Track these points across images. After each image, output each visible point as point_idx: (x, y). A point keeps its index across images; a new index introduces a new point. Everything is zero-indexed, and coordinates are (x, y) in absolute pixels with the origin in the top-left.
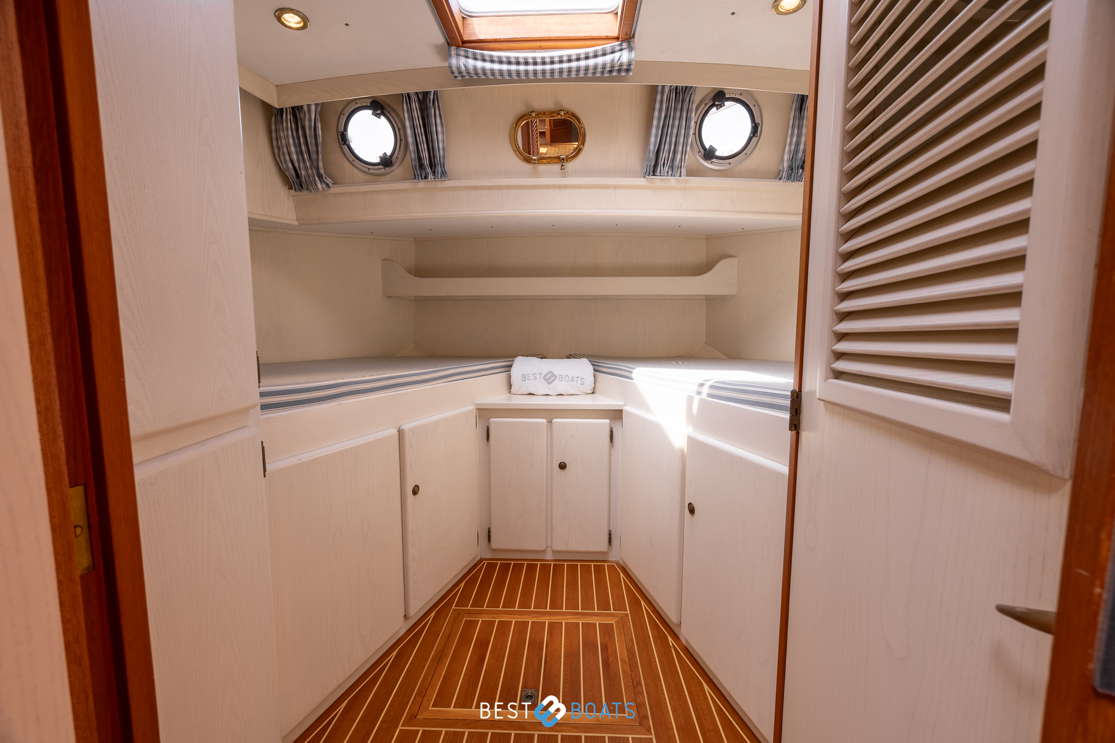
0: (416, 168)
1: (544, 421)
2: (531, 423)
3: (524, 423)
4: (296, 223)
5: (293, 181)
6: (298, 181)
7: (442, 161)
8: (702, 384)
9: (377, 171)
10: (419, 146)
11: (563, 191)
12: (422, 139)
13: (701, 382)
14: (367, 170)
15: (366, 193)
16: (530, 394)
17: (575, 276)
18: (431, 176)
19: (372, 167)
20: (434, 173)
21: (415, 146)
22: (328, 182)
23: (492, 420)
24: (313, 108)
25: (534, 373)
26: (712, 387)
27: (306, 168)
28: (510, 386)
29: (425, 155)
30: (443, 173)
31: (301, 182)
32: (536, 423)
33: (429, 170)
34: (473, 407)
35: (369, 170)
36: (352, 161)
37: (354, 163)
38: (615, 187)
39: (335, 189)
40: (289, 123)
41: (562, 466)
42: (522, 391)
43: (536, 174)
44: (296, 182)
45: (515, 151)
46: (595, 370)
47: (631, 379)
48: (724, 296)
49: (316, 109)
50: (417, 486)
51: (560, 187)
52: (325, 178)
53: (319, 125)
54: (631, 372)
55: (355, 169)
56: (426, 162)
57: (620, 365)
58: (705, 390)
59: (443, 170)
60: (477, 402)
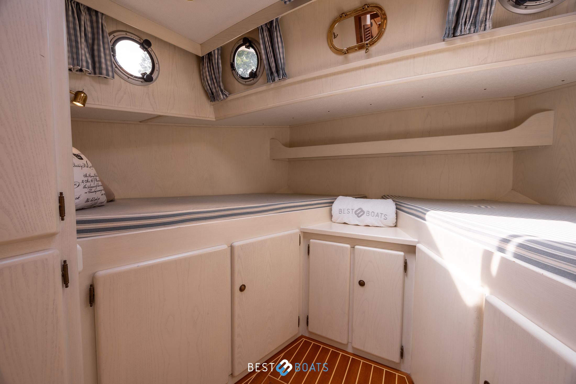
0: (268, 75)
1: (348, 246)
2: (338, 246)
3: (333, 246)
4: (214, 120)
5: (210, 96)
6: (213, 96)
7: (283, 66)
8: (507, 239)
9: (250, 82)
10: (270, 59)
11: (367, 70)
12: (271, 55)
13: (505, 236)
14: (244, 83)
15: (245, 97)
16: (345, 223)
17: (390, 139)
18: (277, 79)
19: (246, 80)
20: (278, 75)
21: (267, 60)
22: (226, 94)
23: (311, 240)
24: (216, 52)
25: (348, 208)
26: (521, 246)
27: (215, 88)
28: (331, 216)
29: (273, 65)
30: (284, 75)
31: (214, 96)
32: (342, 247)
33: (275, 74)
34: (297, 231)
35: (246, 83)
36: (237, 79)
37: (239, 80)
38: (414, 57)
39: (231, 97)
40: (206, 64)
41: (362, 284)
42: (338, 221)
43: (347, 61)
44: (212, 97)
45: (331, 48)
46: (397, 208)
47: (424, 219)
48: (537, 147)
49: (218, 52)
50: (244, 286)
51: (365, 67)
52: (224, 92)
53: (220, 61)
54: (425, 214)
55: (239, 84)
56: (274, 69)
57: (417, 207)
58: (511, 248)
59: (284, 72)
60: (302, 227)
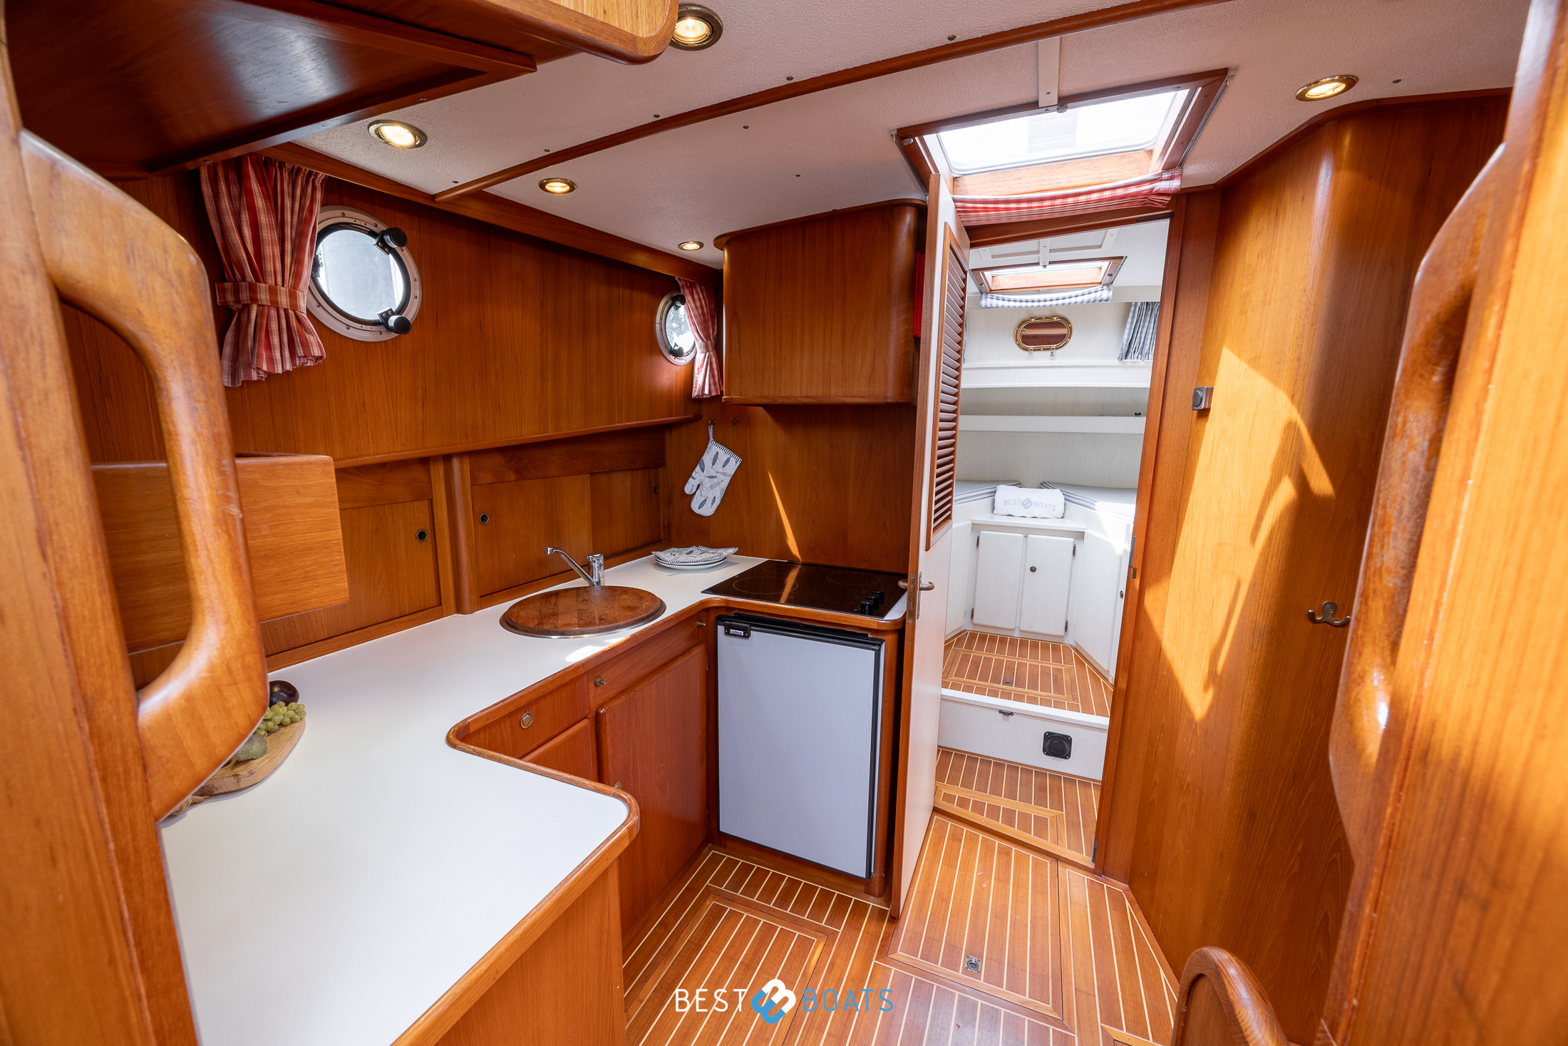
1: (1022, 536)
2: (1012, 536)
3: (1006, 536)
11: (1051, 369)
16: (1010, 515)
23: (982, 532)
25: (1015, 498)
28: (994, 508)
32: (1015, 537)
34: (970, 522)
38: (1094, 367)
41: (1033, 569)
42: (1002, 513)
43: (1032, 358)
45: (1016, 344)
46: (1065, 499)
51: (1049, 366)
54: (1094, 505)
60: (976, 519)
